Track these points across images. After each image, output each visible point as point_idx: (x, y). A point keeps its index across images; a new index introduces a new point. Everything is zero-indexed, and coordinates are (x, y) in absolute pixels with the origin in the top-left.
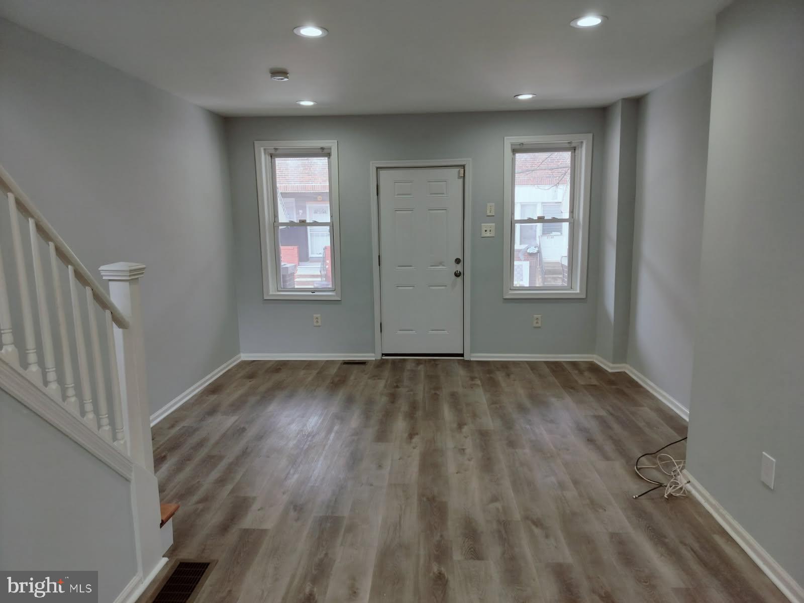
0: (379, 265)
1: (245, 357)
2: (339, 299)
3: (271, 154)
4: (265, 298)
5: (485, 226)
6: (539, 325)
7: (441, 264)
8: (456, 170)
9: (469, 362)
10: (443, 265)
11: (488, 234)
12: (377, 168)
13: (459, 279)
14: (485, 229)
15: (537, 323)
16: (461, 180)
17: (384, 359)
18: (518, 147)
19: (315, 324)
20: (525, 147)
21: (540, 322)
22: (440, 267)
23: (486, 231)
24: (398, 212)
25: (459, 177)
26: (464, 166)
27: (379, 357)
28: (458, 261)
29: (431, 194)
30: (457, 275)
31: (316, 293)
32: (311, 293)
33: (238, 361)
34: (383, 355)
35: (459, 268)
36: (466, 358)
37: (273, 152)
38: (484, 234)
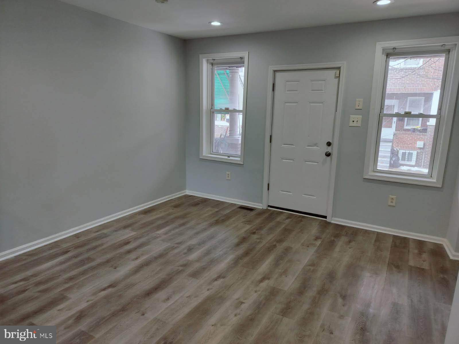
0: (271, 142)
1: (188, 192)
2: (242, 163)
3: (212, 63)
4: (200, 158)
5: (353, 117)
6: (393, 204)
7: (316, 145)
8: (332, 73)
9: (329, 223)
10: (317, 146)
11: (355, 124)
12: (275, 71)
13: (329, 158)
14: (353, 120)
15: (392, 202)
16: (337, 80)
17: (269, 209)
18: (391, 51)
19: (227, 178)
20: (397, 51)
21: (394, 201)
22: (315, 148)
23: (353, 121)
24: (287, 104)
25: (336, 77)
26: (339, 68)
27: (265, 208)
28: (329, 144)
29: (313, 90)
30: (328, 155)
31: (231, 158)
32: (227, 157)
33: (185, 194)
34: (269, 206)
35: (329, 149)
36: (328, 220)
37: (212, 61)
38: (351, 124)
